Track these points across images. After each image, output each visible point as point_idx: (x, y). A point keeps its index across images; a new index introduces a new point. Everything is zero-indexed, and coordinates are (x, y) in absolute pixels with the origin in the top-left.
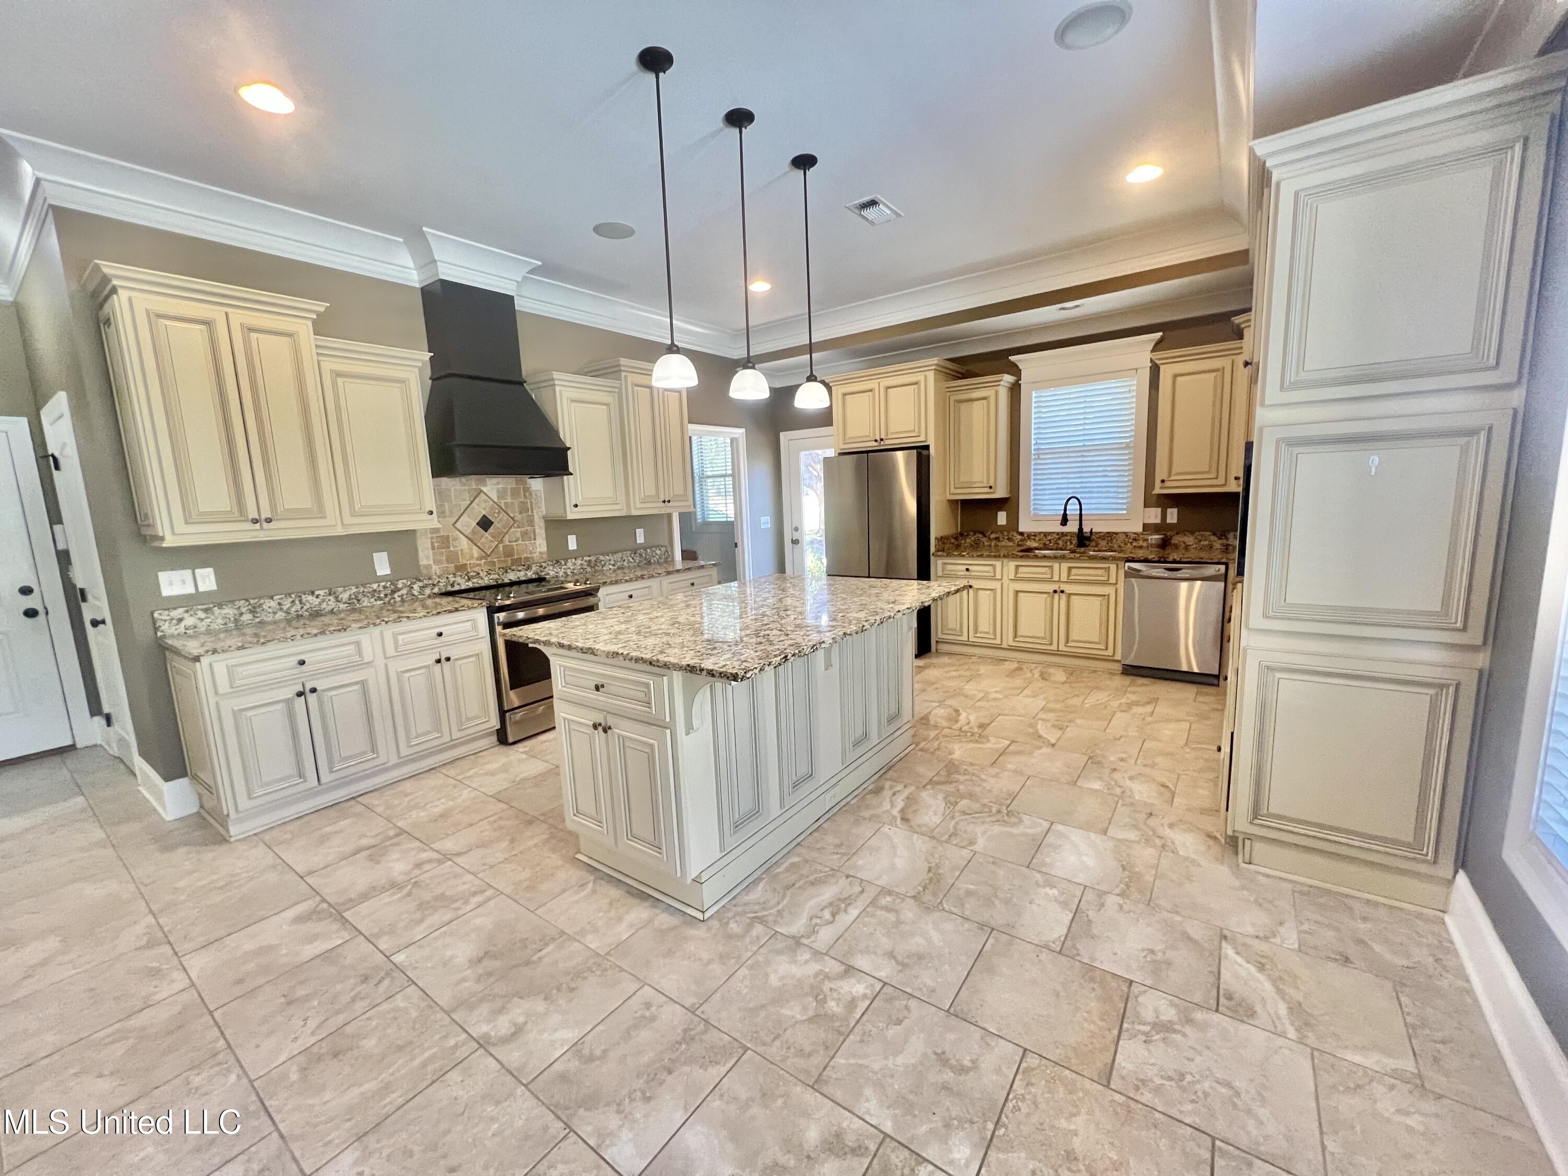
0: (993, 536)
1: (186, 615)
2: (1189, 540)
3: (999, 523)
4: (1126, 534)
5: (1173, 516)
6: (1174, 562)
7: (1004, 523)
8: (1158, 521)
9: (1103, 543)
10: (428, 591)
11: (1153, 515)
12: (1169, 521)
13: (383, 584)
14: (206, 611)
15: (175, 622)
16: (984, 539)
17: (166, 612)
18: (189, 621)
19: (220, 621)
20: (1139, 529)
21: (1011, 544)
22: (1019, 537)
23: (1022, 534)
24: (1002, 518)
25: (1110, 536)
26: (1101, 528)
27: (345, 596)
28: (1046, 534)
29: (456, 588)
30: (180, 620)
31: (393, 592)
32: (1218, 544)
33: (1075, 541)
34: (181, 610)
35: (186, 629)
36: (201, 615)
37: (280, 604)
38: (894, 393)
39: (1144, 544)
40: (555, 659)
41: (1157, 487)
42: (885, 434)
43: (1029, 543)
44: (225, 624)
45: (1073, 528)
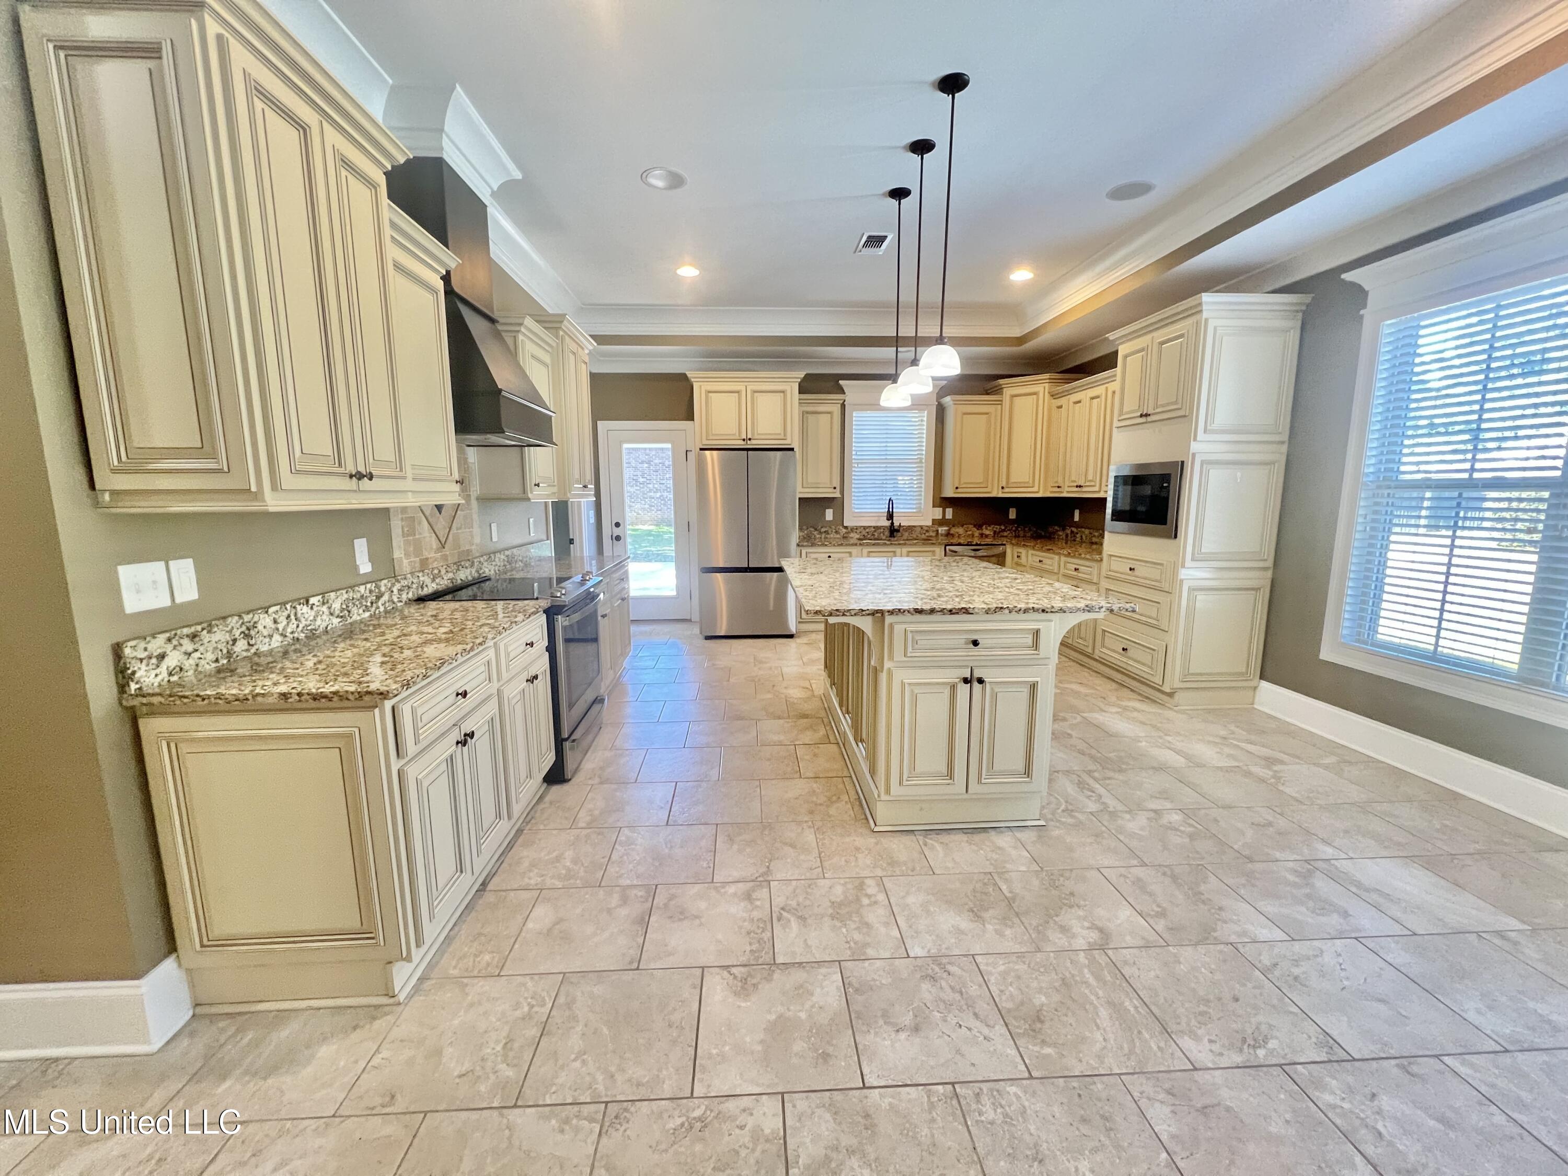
0: (823, 530)
1: (169, 647)
2: (960, 530)
3: (827, 519)
4: (921, 527)
5: (949, 513)
6: (977, 545)
7: (831, 519)
8: (941, 517)
9: (906, 535)
10: (404, 597)
11: (938, 513)
12: (947, 517)
13: (369, 586)
14: (193, 637)
15: (154, 661)
16: (815, 533)
17: (142, 645)
18: (173, 660)
19: (210, 656)
20: (930, 523)
21: (838, 536)
22: (844, 530)
23: (846, 528)
24: (829, 514)
25: (910, 528)
26: (905, 523)
27: (336, 606)
28: (865, 528)
29: (426, 592)
30: (162, 657)
31: (378, 598)
32: (977, 533)
33: (887, 533)
34: (162, 638)
35: (170, 674)
36: (188, 646)
37: (275, 622)
38: (760, 398)
39: (934, 534)
40: (903, 626)
41: (949, 492)
42: (753, 434)
43: (852, 535)
44: (217, 661)
45: (883, 522)
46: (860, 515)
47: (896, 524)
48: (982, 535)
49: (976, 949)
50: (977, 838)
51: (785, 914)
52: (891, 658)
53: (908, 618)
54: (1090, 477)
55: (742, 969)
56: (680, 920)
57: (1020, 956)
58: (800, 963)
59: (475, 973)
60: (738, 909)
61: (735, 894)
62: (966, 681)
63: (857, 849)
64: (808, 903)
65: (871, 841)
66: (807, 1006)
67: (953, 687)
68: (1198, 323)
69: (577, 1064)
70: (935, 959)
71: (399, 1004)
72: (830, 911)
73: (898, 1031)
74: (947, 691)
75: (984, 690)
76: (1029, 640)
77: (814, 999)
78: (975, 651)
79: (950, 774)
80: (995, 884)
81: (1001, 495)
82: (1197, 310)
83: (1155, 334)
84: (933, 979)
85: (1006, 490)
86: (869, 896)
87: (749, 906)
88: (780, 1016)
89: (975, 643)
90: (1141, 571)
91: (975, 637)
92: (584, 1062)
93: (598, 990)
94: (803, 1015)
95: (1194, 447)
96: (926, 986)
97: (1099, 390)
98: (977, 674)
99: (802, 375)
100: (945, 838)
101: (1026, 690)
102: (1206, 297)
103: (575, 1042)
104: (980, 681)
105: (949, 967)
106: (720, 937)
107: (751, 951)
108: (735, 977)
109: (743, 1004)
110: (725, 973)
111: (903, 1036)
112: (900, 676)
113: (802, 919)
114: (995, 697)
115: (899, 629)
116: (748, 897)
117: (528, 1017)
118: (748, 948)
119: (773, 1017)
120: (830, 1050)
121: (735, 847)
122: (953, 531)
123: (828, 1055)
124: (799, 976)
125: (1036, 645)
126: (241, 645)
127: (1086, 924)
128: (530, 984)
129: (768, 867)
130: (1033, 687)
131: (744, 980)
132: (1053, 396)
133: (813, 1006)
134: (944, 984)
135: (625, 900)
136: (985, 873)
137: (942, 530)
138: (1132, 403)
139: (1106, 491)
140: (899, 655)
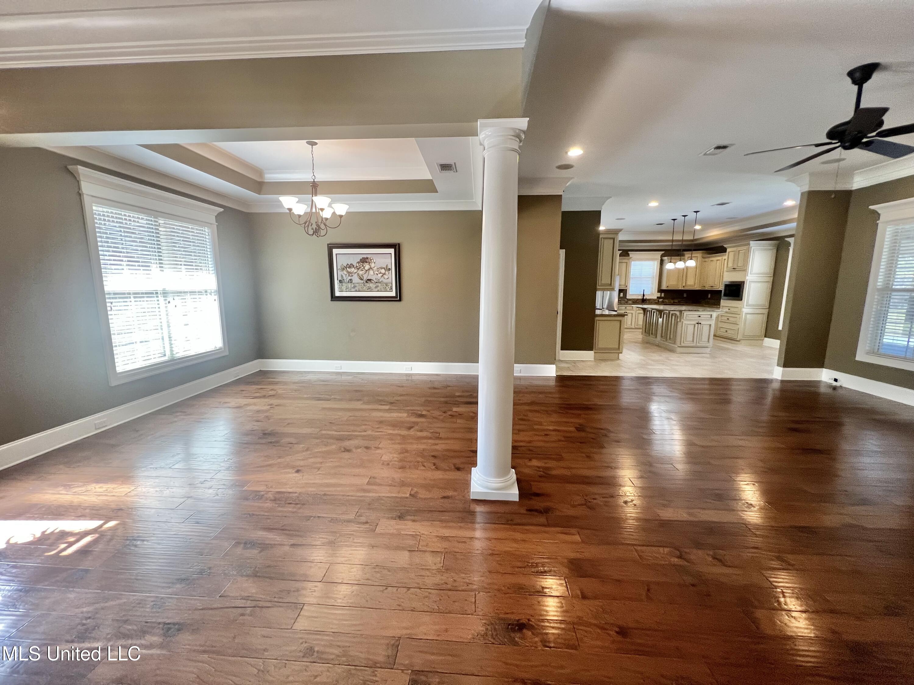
2: (667, 301)
4: (654, 299)
5: (663, 295)
9: (648, 302)
11: (659, 295)
20: (656, 298)
21: (624, 302)
23: (628, 299)
25: (649, 300)
26: (649, 298)
28: (634, 299)
33: (642, 300)
39: (658, 301)
41: (664, 287)
43: (628, 301)
45: (641, 297)
46: (632, 295)
47: (646, 298)
48: (674, 302)
53: (687, 312)
54: (716, 284)
62: (697, 323)
65: (677, 354)
67: (695, 325)
68: (749, 247)
74: (693, 325)
76: (709, 316)
78: (700, 318)
79: (693, 341)
81: (683, 289)
82: (749, 244)
83: (738, 248)
85: (685, 287)
90: (731, 309)
91: (699, 315)
95: (747, 278)
97: (719, 258)
98: (700, 322)
101: (708, 326)
102: (751, 242)
104: (700, 323)
112: (685, 322)
114: (703, 327)
115: (685, 314)
122: (665, 299)
125: (711, 317)
130: (710, 325)
132: (703, 258)
137: (660, 300)
138: (730, 265)
139: (722, 288)
140: (684, 318)
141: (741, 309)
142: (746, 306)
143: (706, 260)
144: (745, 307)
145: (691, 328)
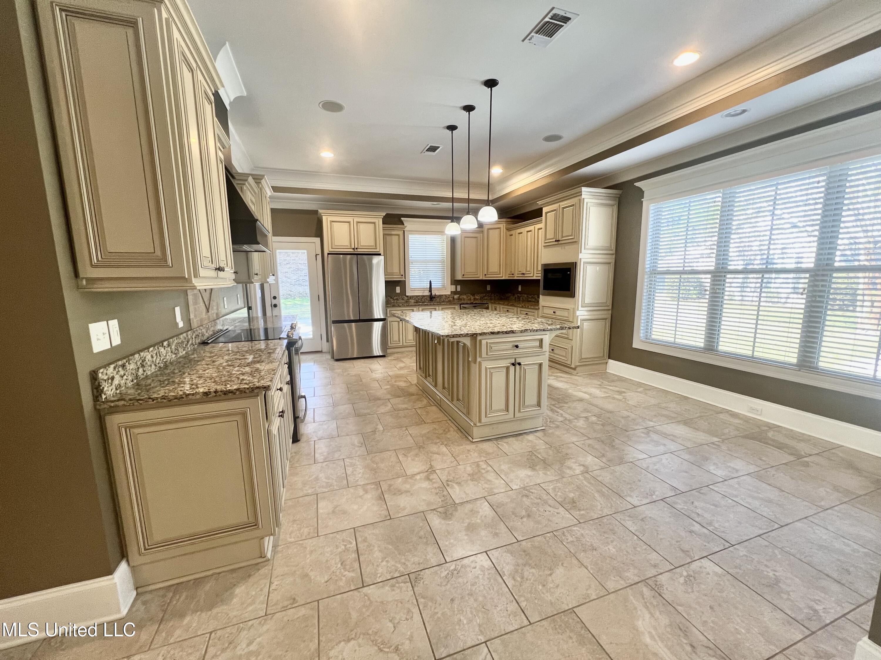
0: (395, 298)
1: (115, 373)
2: (465, 297)
3: (398, 292)
4: (445, 295)
5: (459, 288)
6: (475, 304)
7: (400, 292)
8: (455, 290)
9: (439, 300)
10: (197, 341)
11: (453, 288)
12: (458, 290)
13: (183, 335)
14: (123, 366)
15: (110, 381)
16: (391, 300)
17: (105, 371)
18: (117, 380)
19: (130, 378)
20: (450, 293)
21: (404, 301)
23: (407, 296)
24: (398, 289)
25: (440, 296)
26: (437, 294)
27: (173, 347)
28: (417, 297)
29: (204, 338)
31: (188, 342)
32: (472, 298)
33: (428, 299)
35: (117, 389)
36: (122, 371)
37: (152, 357)
38: (361, 226)
39: (452, 299)
40: (486, 341)
41: (459, 277)
42: (358, 246)
43: (410, 300)
44: (132, 381)
45: (427, 293)
46: (414, 290)
47: (433, 294)
48: (475, 299)
49: (538, 481)
50: (520, 438)
51: (450, 483)
52: (480, 356)
53: (488, 336)
54: (528, 269)
55: (442, 509)
56: (400, 494)
57: (557, 480)
58: (467, 501)
59: (304, 538)
60: (425, 485)
61: (421, 479)
62: (513, 364)
63: (469, 451)
64: (457, 477)
65: (473, 446)
66: (479, 517)
67: (508, 368)
68: (580, 200)
69: (384, 563)
70: (524, 488)
71: (269, 560)
72: (469, 478)
73: (522, 518)
74: (505, 370)
75: (520, 368)
76: (537, 344)
77: (481, 514)
78: (517, 350)
79: (507, 409)
80: (535, 455)
81: (484, 279)
82: (580, 194)
83: (561, 204)
84: (527, 496)
85: (487, 276)
86: (484, 469)
87: (431, 483)
88: (469, 524)
89: (517, 347)
90: (558, 313)
91: (516, 344)
92: (387, 561)
93: (376, 531)
94: (479, 521)
95: (581, 256)
96: (525, 499)
97: (531, 228)
98: (518, 361)
99: (384, 214)
100: (506, 440)
101: (537, 367)
102: (584, 189)
103: (377, 554)
104: (519, 364)
105: (531, 490)
106: (424, 498)
107: (442, 501)
108: (440, 513)
109: (448, 522)
110: (435, 512)
111: (525, 519)
112: (484, 365)
113: (459, 484)
114: (525, 370)
115: (484, 342)
116: (428, 478)
117: (347, 550)
118: (440, 500)
119: (466, 524)
120: (497, 531)
121: (410, 458)
122: (462, 297)
123: (497, 533)
124: (469, 507)
125: (541, 346)
126: (141, 370)
127: (577, 465)
128: (338, 536)
129: (431, 464)
130: (540, 365)
131: (445, 513)
132: (508, 230)
133: (481, 517)
134: (532, 497)
135: (366, 492)
136: (529, 452)
137: (456, 297)
138: (550, 235)
139: (537, 275)
140: (484, 354)
141: (574, 312)
142: (582, 307)
143: (513, 232)
144: (580, 308)
145: (499, 379)
